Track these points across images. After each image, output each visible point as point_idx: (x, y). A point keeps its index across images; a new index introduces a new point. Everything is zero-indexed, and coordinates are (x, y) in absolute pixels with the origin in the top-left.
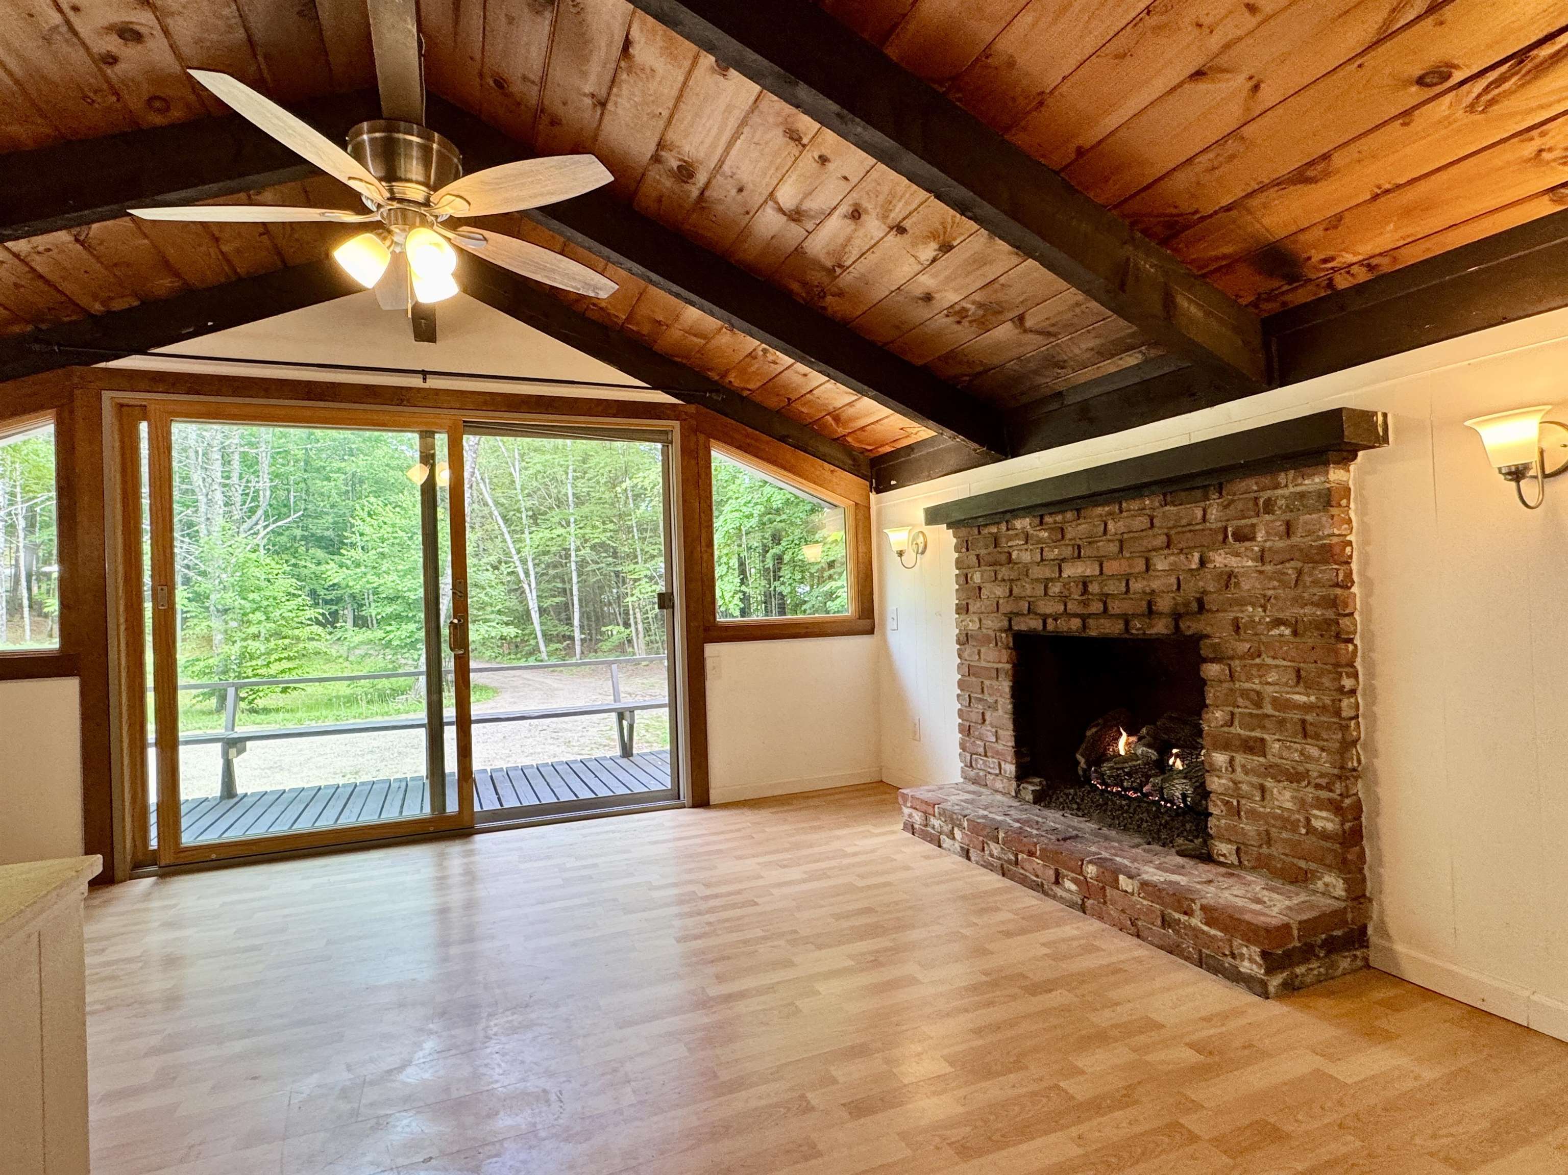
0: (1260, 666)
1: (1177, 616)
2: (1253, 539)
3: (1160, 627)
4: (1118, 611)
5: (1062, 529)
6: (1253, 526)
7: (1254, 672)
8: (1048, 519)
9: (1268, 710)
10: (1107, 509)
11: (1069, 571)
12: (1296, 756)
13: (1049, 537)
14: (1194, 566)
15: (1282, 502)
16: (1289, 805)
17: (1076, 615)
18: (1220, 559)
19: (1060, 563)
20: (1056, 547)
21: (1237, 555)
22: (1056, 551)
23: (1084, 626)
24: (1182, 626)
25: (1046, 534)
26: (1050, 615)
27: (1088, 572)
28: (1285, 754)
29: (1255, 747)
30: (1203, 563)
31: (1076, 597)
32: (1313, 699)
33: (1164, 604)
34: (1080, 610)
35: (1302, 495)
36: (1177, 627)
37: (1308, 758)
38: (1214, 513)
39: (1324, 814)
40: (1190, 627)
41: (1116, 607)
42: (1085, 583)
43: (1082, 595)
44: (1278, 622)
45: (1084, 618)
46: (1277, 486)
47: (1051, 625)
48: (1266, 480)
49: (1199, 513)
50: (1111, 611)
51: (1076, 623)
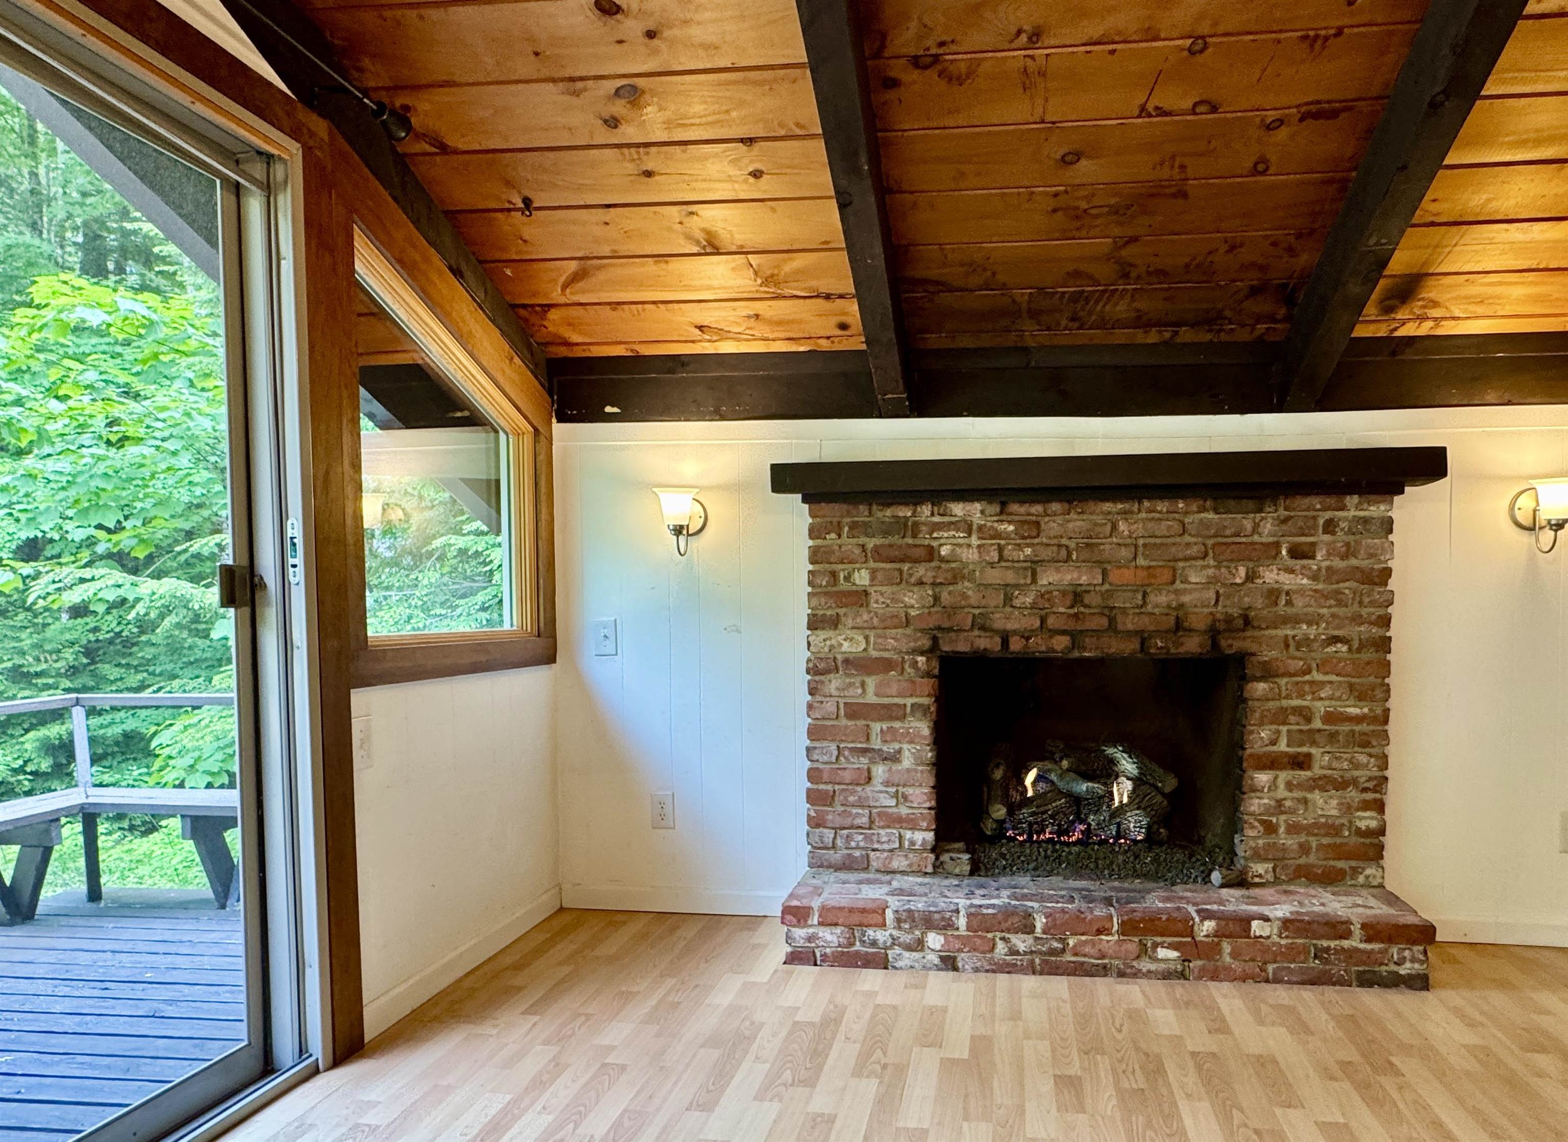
0: (1312, 683)
1: (1214, 633)
2: (1313, 557)
3: (1192, 645)
4: (1130, 627)
5: (1038, 524)
6: (1313, 544)
7: (1307, 688)
8: (1014, 507)
9: (1317, 724)
10: (1120, 506)
11: (1048, 578)
12: (1345, 765)
13: (1016, 532)
14: (1238, 581)
15: (1343, 525)
16: (1335, 812)
17: (1064, 632)
18: (1270, 576)
19: (1033, 567)
20: (1028, 545)
21: (1292, 571)
22: (1028, 551)
23: (1073, 646)
24: (1223, 643)
25: (1011, 528)
26: (1015, 632)
27: (1084, 579)
28: (1335, 764)
29: (1300, 762)
30: (1251, 577)
31: (1062, 610)
32: (1366, 710)
33: (1199, 621)
34: (1071, 625)
35: (1366, 521)
36: (1215, 645)
37: (1357, 766)
38: (1268, 527)
39: (1368, 814)
40: (1231, 645)
41: (1129, 623)
42: (1077, 596)
43: (1072, 607)
44: (1335, 640)
45: (1075, 636)
46: (1343, 508)
47: (1016, 645)
48: (1331, 501)
49: (1248, 525)
50: (1120, 627)
51: (1060, 643)
